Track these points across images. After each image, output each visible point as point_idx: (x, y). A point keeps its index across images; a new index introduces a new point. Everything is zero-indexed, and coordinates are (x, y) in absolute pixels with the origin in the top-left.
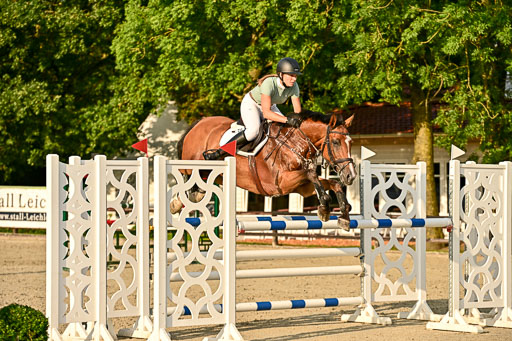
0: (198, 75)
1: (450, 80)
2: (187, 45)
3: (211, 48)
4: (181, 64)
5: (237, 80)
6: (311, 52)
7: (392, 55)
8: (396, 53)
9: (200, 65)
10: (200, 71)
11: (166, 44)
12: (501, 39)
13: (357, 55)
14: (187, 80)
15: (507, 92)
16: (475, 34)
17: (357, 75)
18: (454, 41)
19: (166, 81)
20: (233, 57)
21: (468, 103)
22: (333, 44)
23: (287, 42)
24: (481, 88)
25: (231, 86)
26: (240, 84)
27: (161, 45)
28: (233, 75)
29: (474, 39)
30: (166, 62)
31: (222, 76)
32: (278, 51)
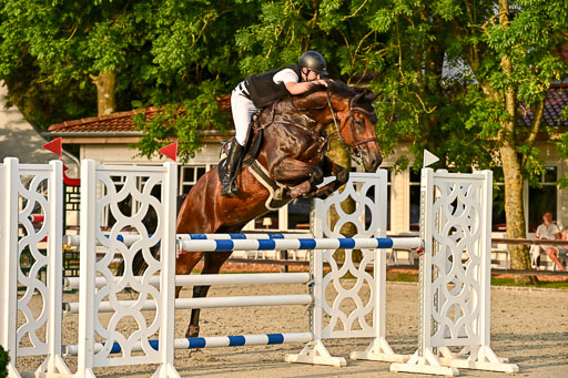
0: (55, 50)
1: (378, 63)
2: (41, 11)
3: (71, 14)
4: (32, 35)
5: (106, 58)
6: (202, 24)
7: (304, 30)
8: (309, 29)
9: (57, 37)
10: (58, 45)
11: (12, 9)
12: (441, 12)
13: (264, 29)
14: (41, 56)
15: (445, 79)
16: (411, 7)
17: (264, 56)
18: (385, 14)
19: (9, 57)
20: (101, 28)
21: (400, 92)
22: (230, 15)
23: (172, 11)
24: (416, 75)
25: (97, 65)
26: (110, 63)
27: (5, 9)
28: (100, 51)
29: (410, 13)
30: (10, 32)
31: (85, 53)
32: (160, 22)
